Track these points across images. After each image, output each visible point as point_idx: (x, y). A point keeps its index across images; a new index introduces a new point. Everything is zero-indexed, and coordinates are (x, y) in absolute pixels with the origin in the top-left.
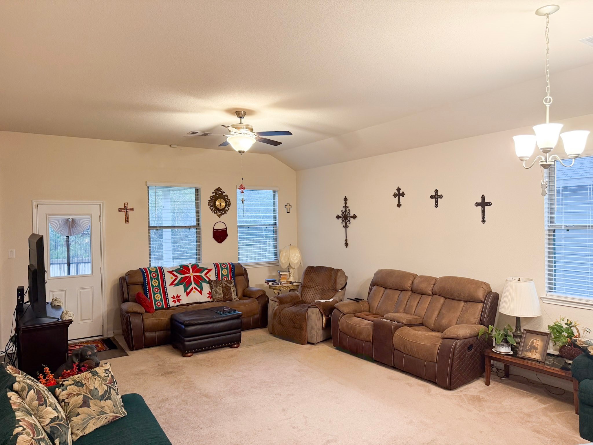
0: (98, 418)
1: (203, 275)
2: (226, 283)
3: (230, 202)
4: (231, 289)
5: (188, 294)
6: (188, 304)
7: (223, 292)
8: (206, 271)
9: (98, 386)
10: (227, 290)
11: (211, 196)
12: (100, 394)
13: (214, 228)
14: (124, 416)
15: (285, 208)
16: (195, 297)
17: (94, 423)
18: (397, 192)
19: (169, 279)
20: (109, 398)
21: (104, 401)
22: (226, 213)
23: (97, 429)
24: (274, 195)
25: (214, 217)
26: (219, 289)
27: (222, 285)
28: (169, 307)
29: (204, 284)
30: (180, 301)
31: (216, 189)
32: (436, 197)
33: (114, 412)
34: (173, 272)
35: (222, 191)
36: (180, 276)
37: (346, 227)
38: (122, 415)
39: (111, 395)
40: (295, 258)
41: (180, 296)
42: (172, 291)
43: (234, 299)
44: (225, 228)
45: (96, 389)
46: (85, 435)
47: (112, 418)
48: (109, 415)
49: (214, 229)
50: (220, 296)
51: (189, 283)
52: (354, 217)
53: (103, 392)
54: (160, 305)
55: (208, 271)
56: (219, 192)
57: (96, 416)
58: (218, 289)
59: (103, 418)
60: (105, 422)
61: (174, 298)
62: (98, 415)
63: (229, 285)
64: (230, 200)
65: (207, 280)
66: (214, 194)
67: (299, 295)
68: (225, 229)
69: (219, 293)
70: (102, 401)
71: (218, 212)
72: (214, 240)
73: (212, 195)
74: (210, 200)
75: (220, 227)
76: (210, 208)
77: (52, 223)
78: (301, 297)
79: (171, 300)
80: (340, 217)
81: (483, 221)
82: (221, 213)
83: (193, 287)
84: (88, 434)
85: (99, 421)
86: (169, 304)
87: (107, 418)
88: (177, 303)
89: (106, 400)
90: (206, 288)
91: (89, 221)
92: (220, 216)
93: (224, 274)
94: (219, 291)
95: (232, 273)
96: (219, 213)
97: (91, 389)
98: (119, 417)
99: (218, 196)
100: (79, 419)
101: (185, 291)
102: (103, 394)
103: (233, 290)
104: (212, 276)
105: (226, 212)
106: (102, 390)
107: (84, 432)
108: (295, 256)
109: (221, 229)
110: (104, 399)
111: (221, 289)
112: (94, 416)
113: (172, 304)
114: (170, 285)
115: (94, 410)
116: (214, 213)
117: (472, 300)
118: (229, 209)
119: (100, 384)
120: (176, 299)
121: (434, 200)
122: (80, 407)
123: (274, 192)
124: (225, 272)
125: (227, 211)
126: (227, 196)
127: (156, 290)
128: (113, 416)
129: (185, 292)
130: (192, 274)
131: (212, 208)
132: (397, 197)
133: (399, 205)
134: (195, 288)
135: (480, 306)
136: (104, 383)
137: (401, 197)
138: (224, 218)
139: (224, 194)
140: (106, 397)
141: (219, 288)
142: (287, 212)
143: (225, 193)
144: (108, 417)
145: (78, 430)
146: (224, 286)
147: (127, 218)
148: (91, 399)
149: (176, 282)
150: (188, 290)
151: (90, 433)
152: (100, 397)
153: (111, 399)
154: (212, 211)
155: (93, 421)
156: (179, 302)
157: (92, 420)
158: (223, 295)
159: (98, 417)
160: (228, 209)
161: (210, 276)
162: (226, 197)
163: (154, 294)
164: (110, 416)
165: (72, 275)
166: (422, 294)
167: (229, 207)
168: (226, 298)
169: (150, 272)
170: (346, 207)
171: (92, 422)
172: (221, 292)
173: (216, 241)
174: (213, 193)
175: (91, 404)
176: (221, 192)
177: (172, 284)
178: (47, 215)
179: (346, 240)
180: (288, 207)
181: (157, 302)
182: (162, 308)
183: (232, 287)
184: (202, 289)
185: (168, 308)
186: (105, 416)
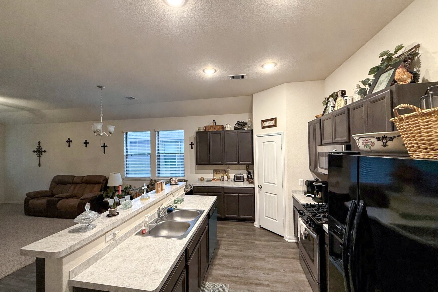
18: (68, 140)
32: (86, 143)
37: (39, 156)
52: (45, 151)
80: (36, 151)
81: (104, 153)
117: (98, 183)
121: (85, 144)
132: (68, 143)
133: (69, 146)
135: (101, 185)
137: (70, 143)
166: (77, 184)
170: (39, 146)
179: (39, 163)
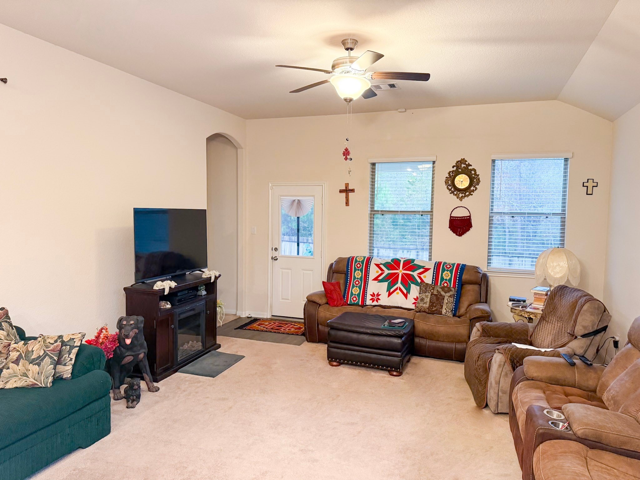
0: (20, 379)
1: (415, 274)
2: (440, 290)
3: (479, 179)
4: (444, 299)
5: (390, 294)
6: (386, 307)
7: (430, 300)
8: (422, 270)
9: (36, 349)
10: (438, 299)
11: (450, 172)
12: (33, 357)
13: (452, 215)
14: (44, 386)
15: (583, 186)
16: (397, 300)
17: (16, 381)
19: (374, 272)
20: (39, 364)
21: (32, 365)
22: (472, 195)
23: (17, 388)
24: (566, 165)
25: (453, 200)
26: (427, 297)
27: (432, 291)
28: (365, 304)
29: (413, 286)
30: (379, 301)
31: (458, 162)
33: (35, 378)
34: (380, 265)
35: (467, 163)
36: (387, 272)
38: (42, 385)
39: (43, 362)
40: (558, 269)
41: (380, 295)
42: (373, 287)
43: (444, 314)
44: (469, 215)
45: (33, 351)
46: (5, 388)
47: (31, 383)
48: (30, 379)
49: (451, 217)
50: (425, 305)
51: (394, 282)
53: (36, 357)
54: (355, 301)
55: (423, 270)
56: (463, 165)
57: (19, 375)
58: (425, 295)
59: (23, 380)
60: (24, 384)
61: (373, 295)
62: (21, 376)
63: (443, 293)
64: (480, 176)
65: (419, 281)
66: (455, 168)
67: (531, 330)
68: (468, 217)
69: (425, 301)
70: (30, 364)
71: (459, 194)
72: (451, 231)
73: (452, 169)
74: (448, 177)
75: (460, 213)
76: (448, 188)
77: (284, 202)
78: (532, 334)
79: (369, 297)
82: (463, 195)
83: (397, 288)
84: (7, 389)
85: (20, 381)
86: (366, 301)
87: (26, 381)
88: (375, 303)
89: (34, 365)
90: (415, 291)
91: (312, 202)
92: (461, 199)
93: (445, 278)
94: (426, 299)
95: (458, 278)
96: (461, 195)
97: (29, 350)
98: (38, 385)
99: (460, 170)
100: (7, 373)
101: (388, 290)
102: (35, 358)
103: (447, 301)
104: (428, 278)
105: (472, 193)
106: (37, 354)
107: (6, 386)
108: (556, 266)
109: (461, 217)
110: (34, 363)
111: (429, 297)
112: (17, 375)
113: (369, 302)
114: (374, 280)
115: (20, 370)
116: (452, 194)
118: (476, 189)
119: (39, 348)
120: (375, 298)
122: (12, 362)
123: (566, 160)
124: (447, 275)
125: (473, 191)
126: (475, 170)
127: (357, 283)
128: (32, 382)
129: (387, 292)
130: (401, 271)
131: (450, 188)
134: (401, 290)
136: (45, 349)
138: (467, 201)
139: (470, 168)
140: (36, 362)
141: (427, 294)
142: (587, 194)
143: (471, 165)
144: (28, 382)
145: (3, 381)
146: (435, 293)
147: (347, 200)
148: (23, 359)
149: (380, 278)
150: (392, 290)
151: (10, 389)
152: (31, 360)
153: (39, 366)
154: (450, 192)
155: (16, 379)
156: (377, 302)
157: (14, 378)
158: (428, 305)
159: (20, 377)
160: (474, 188)
161: (425, 277)
162: (473, 172)
163: (353, 287)
164: (30, 381)
165: (301, 255)
167: (477, 186)
168: (433, 310)
169: (356, 261)
171: (14, 379)
172: (428, 300)
173: (454, 233)
174: (453, 167)
175: (20, 364)
176: (465, 166)
177: (376, 279)
178: (280, 196)
180: (590, 184)
181: (353, 296)
182: (357, 305)
183: (447, 297)
184: (408, 292)
185: (363, 305)
186: (26, 379)
